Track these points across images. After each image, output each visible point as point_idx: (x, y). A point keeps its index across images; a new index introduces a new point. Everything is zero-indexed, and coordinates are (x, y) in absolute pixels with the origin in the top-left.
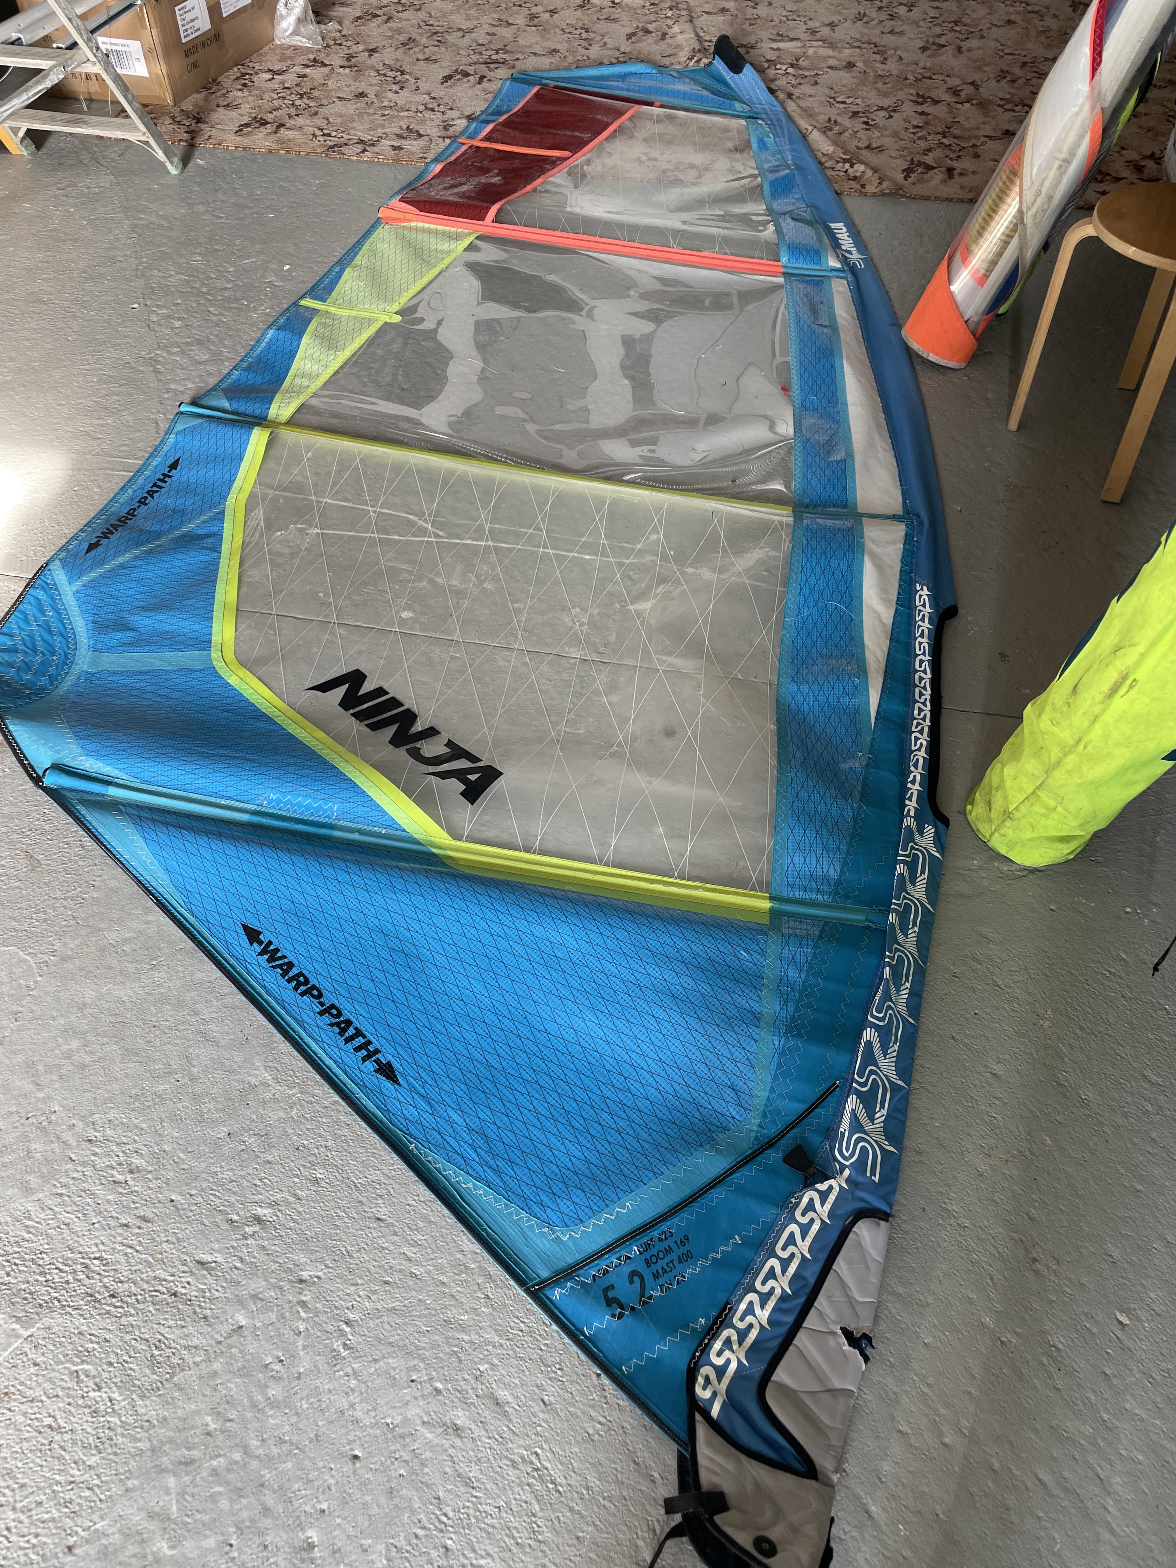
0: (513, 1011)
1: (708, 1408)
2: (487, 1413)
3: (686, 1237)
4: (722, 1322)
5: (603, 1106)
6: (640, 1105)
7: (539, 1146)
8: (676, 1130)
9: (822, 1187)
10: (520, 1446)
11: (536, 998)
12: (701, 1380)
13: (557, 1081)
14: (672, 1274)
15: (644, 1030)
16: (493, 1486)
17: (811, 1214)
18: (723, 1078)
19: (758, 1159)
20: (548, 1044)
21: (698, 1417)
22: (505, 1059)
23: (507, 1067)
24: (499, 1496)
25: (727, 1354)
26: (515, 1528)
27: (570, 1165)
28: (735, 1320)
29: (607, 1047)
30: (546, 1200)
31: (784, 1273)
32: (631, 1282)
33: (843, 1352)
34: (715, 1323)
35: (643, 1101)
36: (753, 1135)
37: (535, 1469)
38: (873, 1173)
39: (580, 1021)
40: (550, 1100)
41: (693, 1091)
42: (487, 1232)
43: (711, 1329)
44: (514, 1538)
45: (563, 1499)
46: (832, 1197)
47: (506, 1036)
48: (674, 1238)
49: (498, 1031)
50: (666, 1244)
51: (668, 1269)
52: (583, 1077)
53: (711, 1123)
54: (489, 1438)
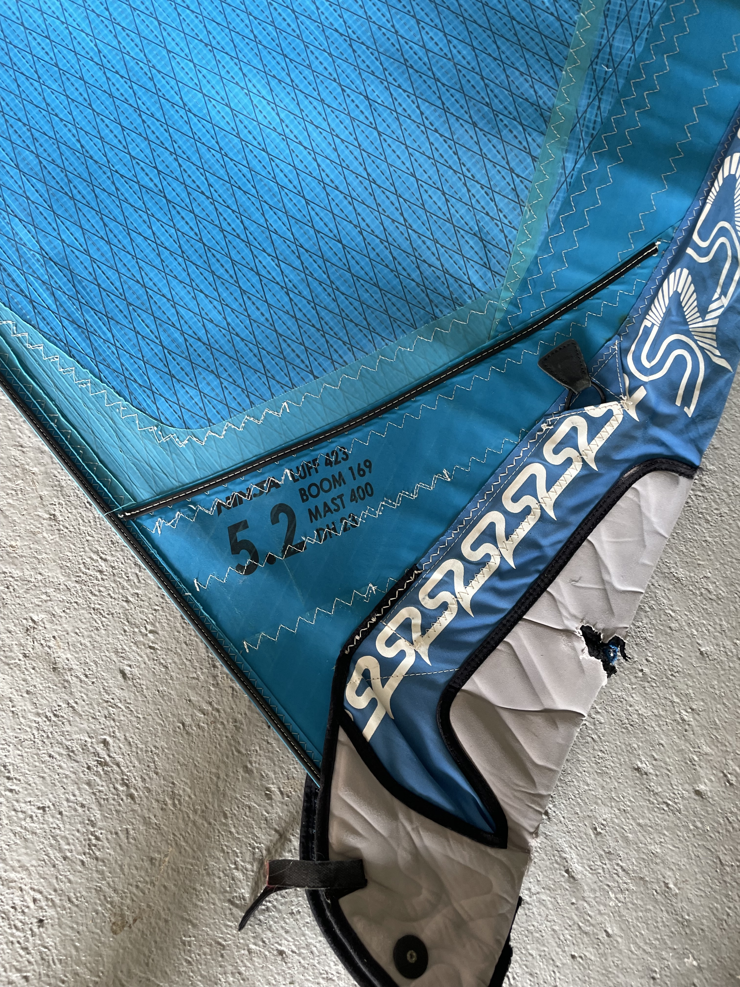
0: (132, 63)
1: (360, 723)
2: (37, 681)
3: (368, 463)
4: (401, 594)
5: (266, 245)
6: (325, 248)
7: (157, 298)
8: (378, 296)
9: (595, 411)
10: (82, 731)
11: (171, 45)
12: (356, 678)
13: (195, 194)
14: (336, 516)
15: (347, 121)
16: (38, 781)
17: (568, 452)
18: (467, 218)
19: (500, 356)
20: (186, 129)
21: (342, 736)
22: (113, 147)
23: (114, 160)
24: (44, 794)
25: (402, 644)
26: (65, 838)
27: (201, 333)
28: (422, 595)
29: (283, 145)
30: (158, 383)
31: (508, 535)
32: (275, 520)
33: (579, 663)
34: (391, 593)
35: (332, 243)
36: (499, 316)
37: (100, 763)
38: (687, 401)
39: (241, 95)
40: (181, 224)
41: (414, 236)
42: (59, 424)
43: (384, 602)
44: (60, 850)
45: (136, 807)
46: (608, 430)
47: (116, 107)
48: (349, 463)
49: (104, 97)
50: (335, 470)
51: (333, 507)
52: (239, 193)
53: (435, 291)
54: (38, 714)
